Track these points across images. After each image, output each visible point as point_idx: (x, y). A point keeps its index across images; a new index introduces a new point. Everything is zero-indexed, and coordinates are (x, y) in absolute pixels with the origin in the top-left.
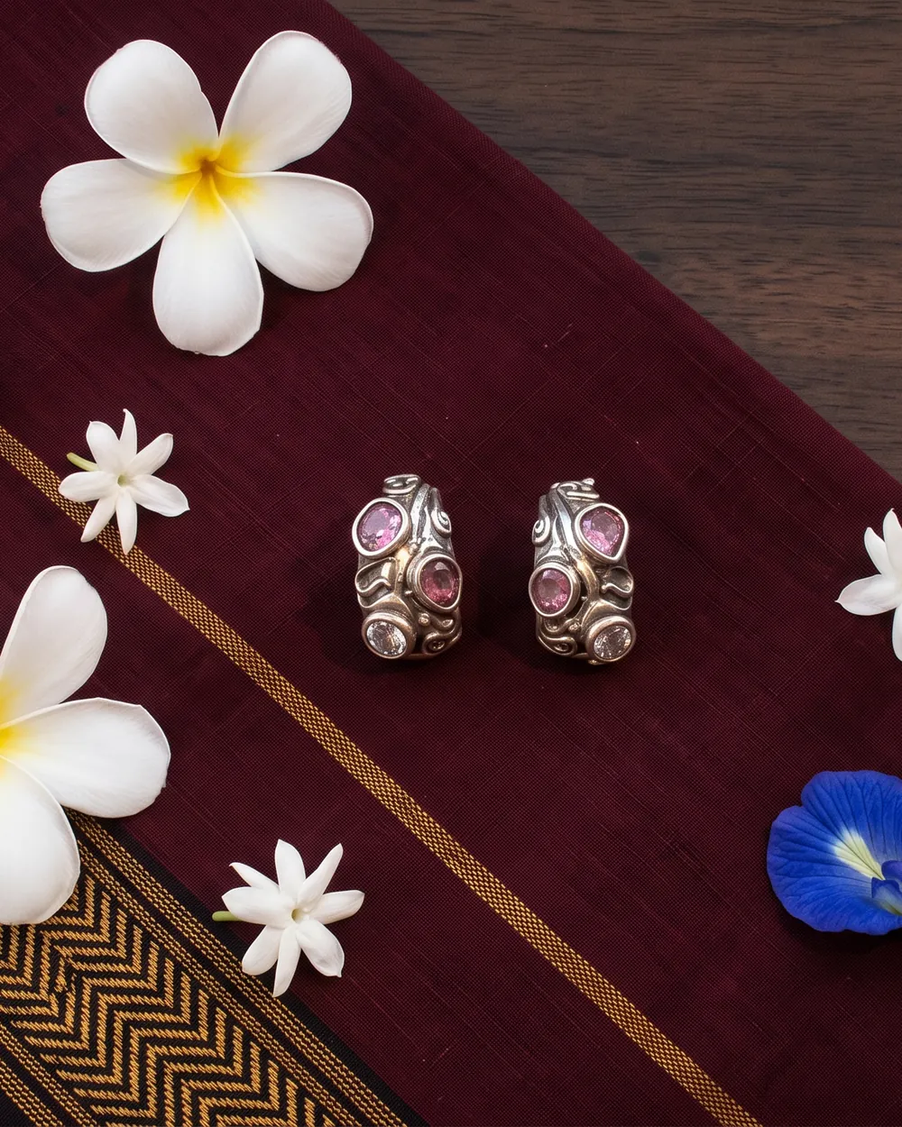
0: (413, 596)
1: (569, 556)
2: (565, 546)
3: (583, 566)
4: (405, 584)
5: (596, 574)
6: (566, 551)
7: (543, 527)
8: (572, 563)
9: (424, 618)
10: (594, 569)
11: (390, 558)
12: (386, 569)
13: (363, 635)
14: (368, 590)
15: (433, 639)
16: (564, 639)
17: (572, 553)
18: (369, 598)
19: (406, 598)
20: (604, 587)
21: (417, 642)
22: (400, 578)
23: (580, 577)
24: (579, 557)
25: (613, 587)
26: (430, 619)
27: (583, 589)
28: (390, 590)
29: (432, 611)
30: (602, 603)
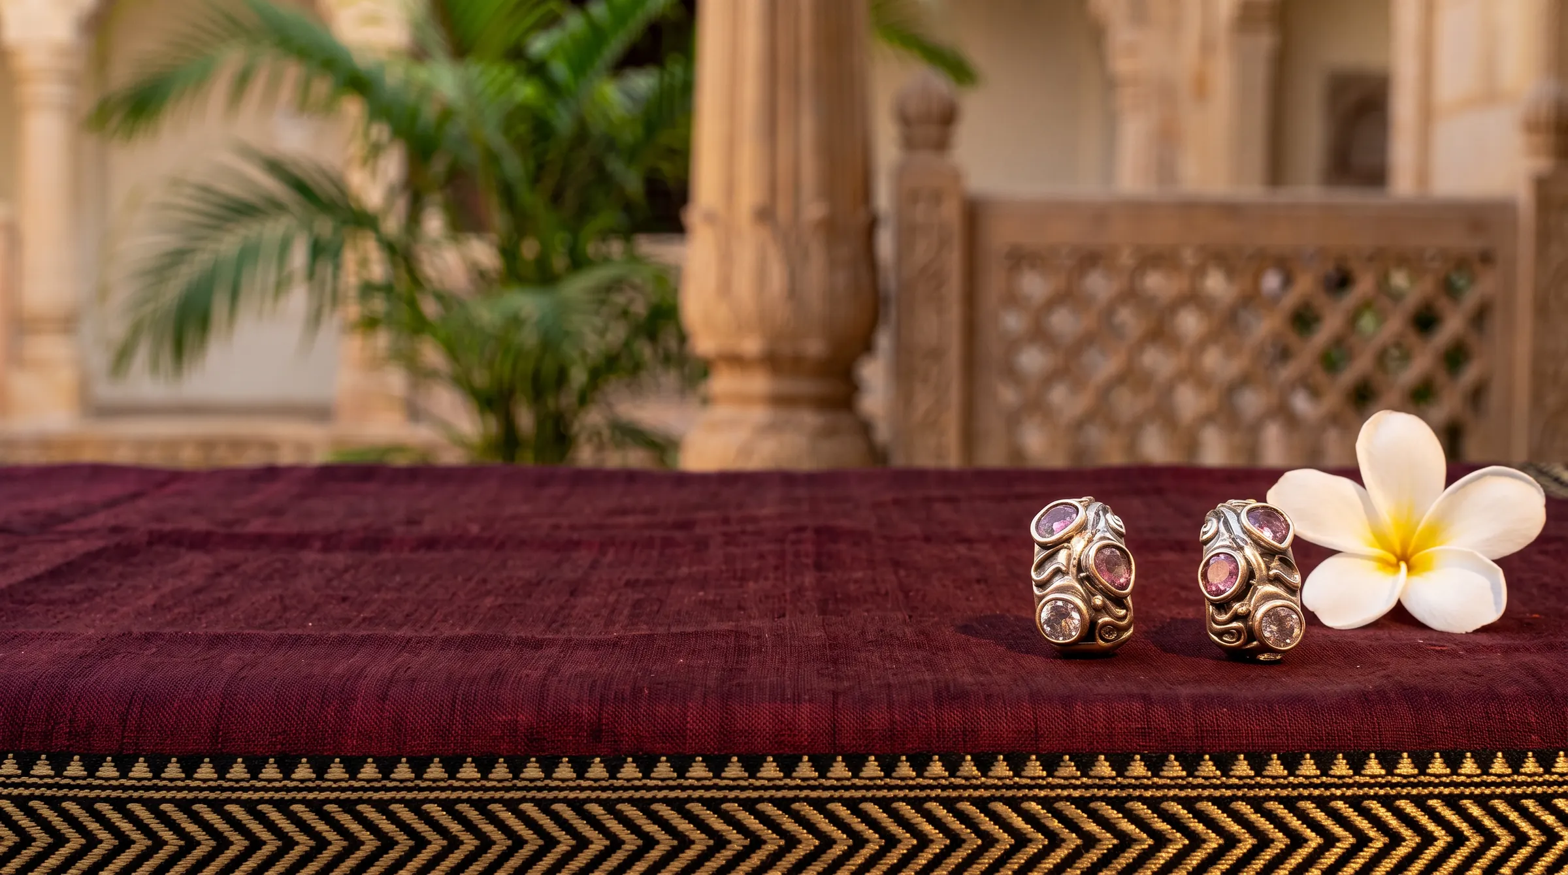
0: (1088, 578)
1: (1236, 543)
2: (1232, 536)
3: (1251, 553)
4: (1079, 568)
5: (1265, 562)
6: (1233, 539)
7: (1210, 527)
8: (1241, 548)
9: (1098, 600)
10: (1262, 555)
11: (1066, 545)
12: (1062, 556)
13: (1038, 621)
14: (1042, 577)
15: (1105, 624)
16: (1234, 624)
17: (1238, 540)
18: (1042, 585)
19: (1081, 581)
20: (1271, 573)
21: (1091, 630)
22: (1075, 562)
23: (1248, 563)
24: (1246, 543)
25: (1280, 575)
26: (1103, 601)
27: (1251, 574)
28: (1065, 573)
29: (1106, 593)
30: (1270, 588)
